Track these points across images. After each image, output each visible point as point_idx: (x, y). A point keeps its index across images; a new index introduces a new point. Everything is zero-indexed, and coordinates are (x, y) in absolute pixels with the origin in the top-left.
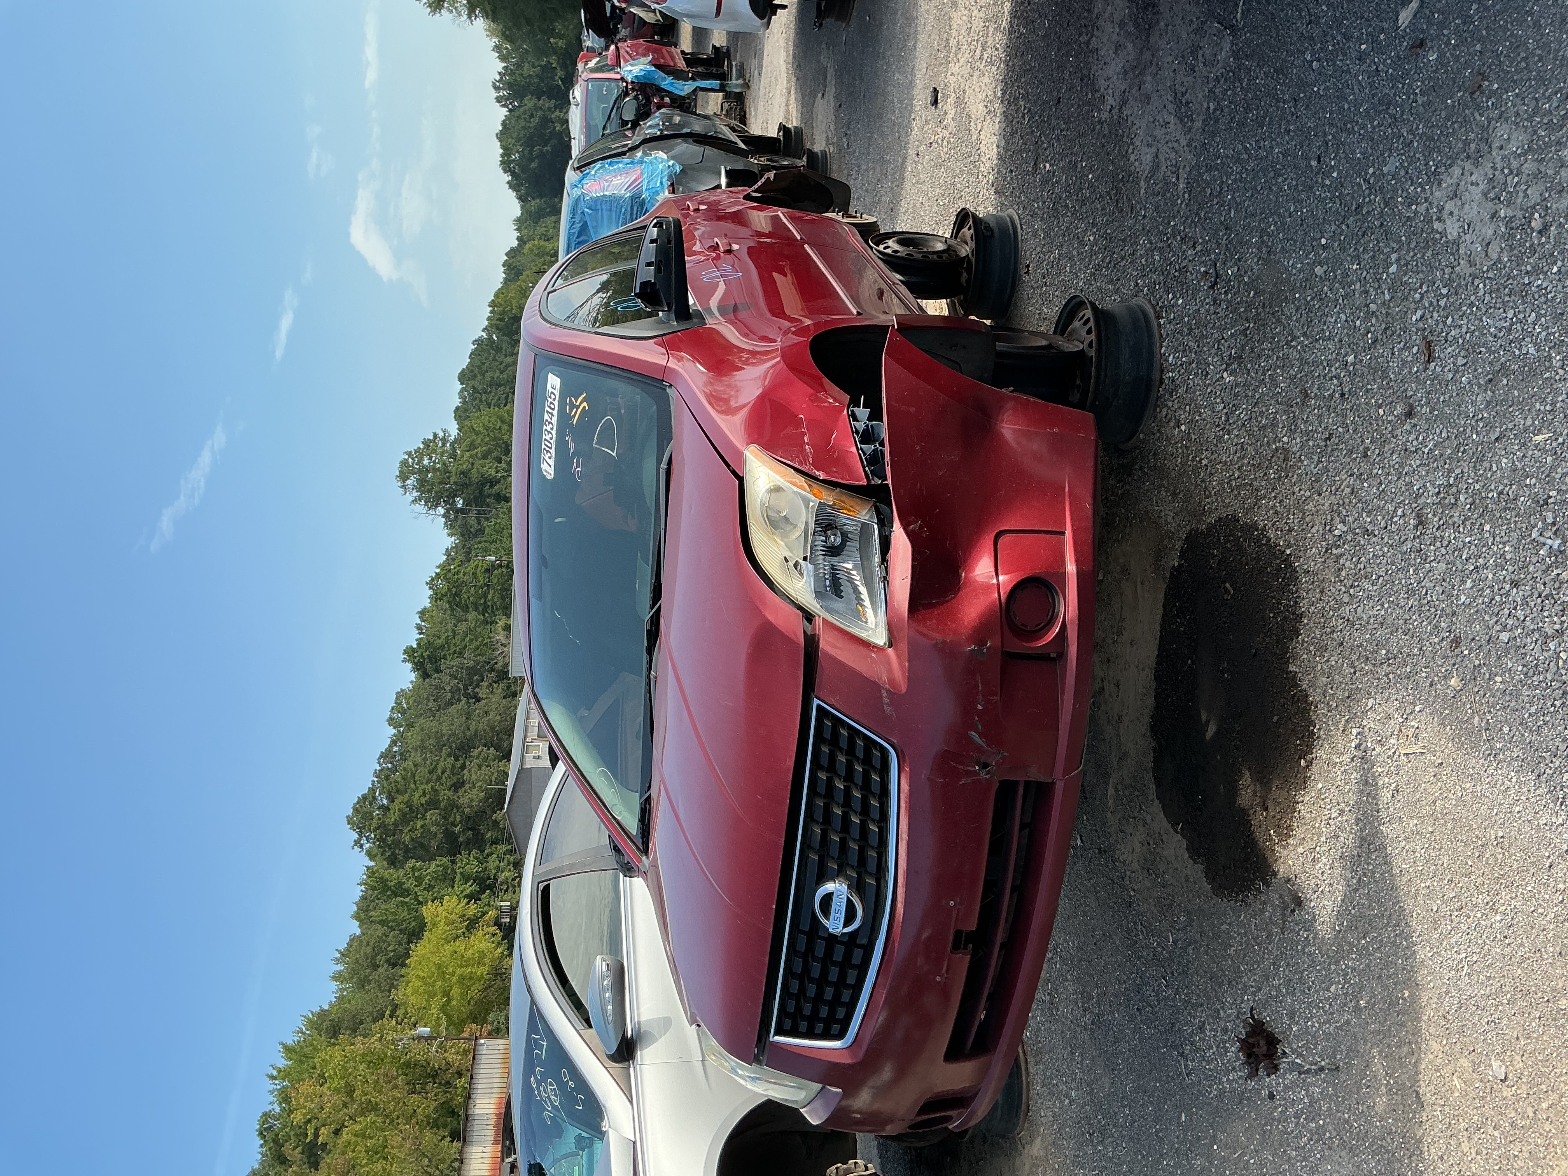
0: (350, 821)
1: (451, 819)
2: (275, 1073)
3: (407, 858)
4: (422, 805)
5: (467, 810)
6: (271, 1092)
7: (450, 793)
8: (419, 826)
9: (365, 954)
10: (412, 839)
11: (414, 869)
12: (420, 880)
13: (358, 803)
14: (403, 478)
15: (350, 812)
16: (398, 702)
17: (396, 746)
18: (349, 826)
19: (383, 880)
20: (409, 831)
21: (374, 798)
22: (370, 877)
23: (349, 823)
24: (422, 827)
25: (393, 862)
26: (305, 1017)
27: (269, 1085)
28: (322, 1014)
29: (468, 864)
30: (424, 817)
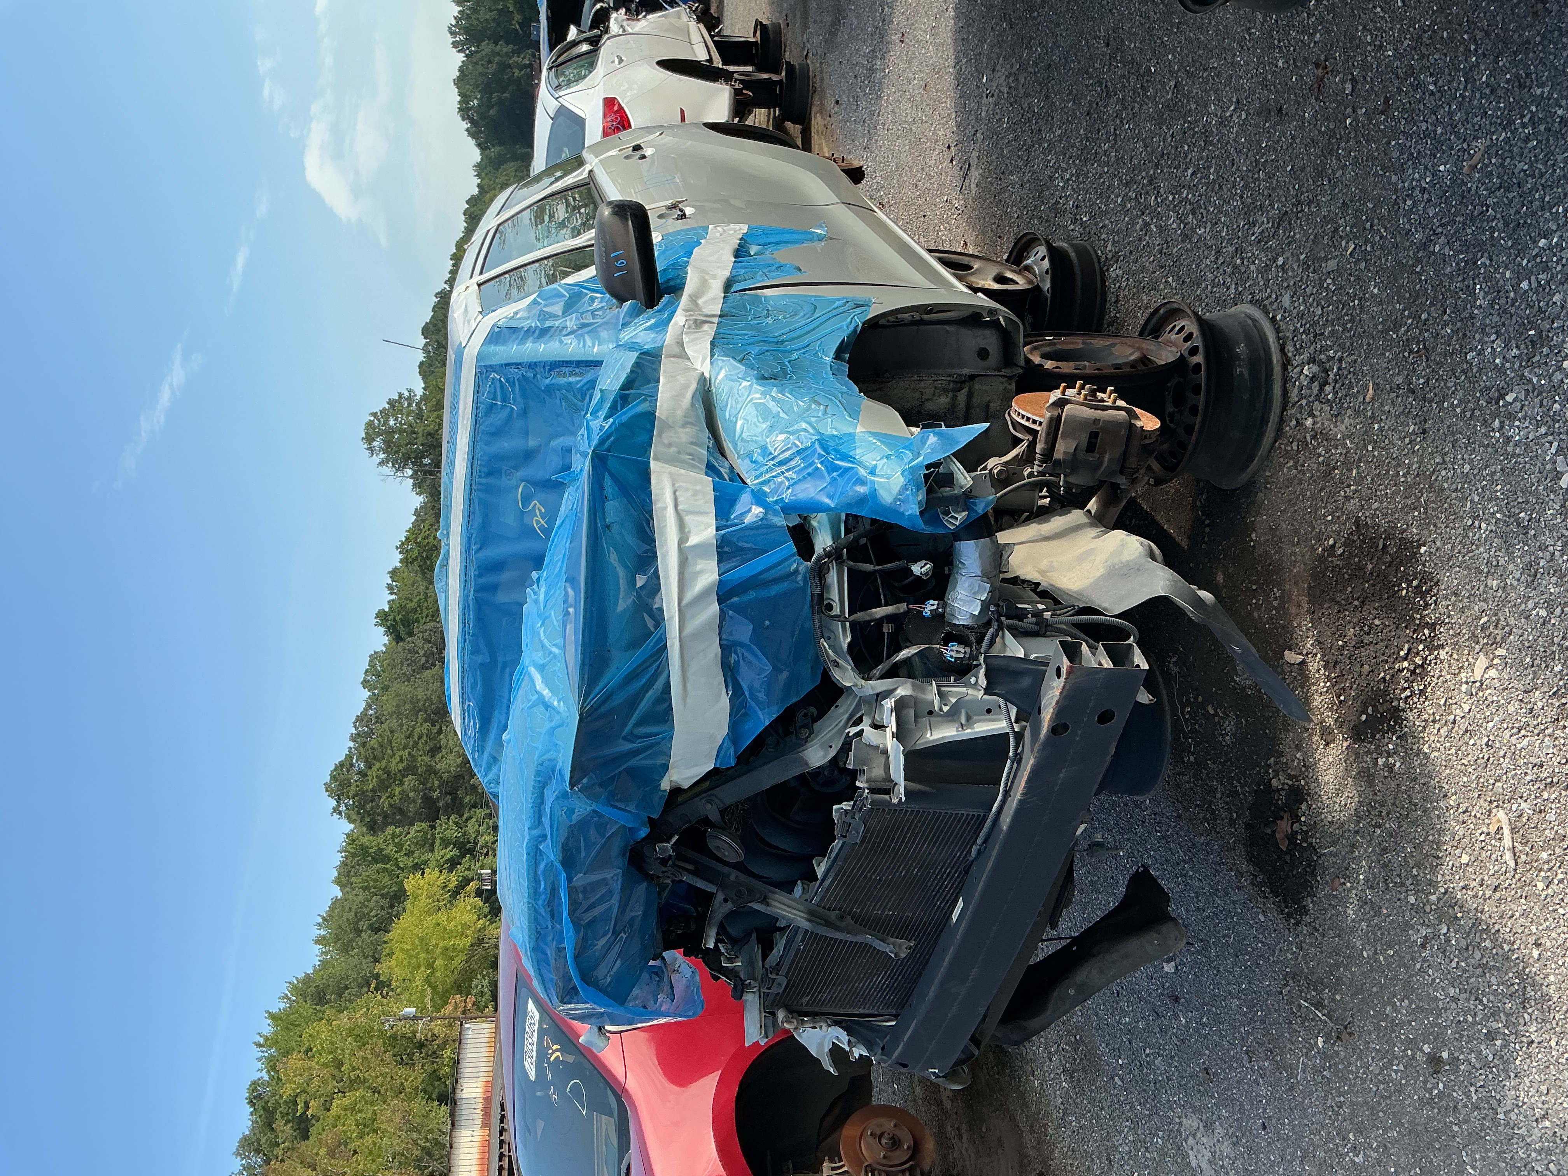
0: (328, 788)
1: (429, 785)
2: (262, 1041)
3: (386, 824)
4: (400, 771)
5: (445, 776)
6: (259, 1059)
7: (427, 759)
8: (397, 793)
9: (348, 919)
10: (391, 805)
11: (393, 836)
12: (399, 846)
13: (335, 770)
14: (369, 438)
15: (328, 779)
16: (372, 664)
17: (371, 709)
18: (327, 794)
19: (363, 847)
20: (388, 797)
21: (352, 765)
22: (350, 844)
23: (327, 790)
24: (399, 793)
25: (373, 828)
26: (290, 983)
27: (257, 1052)
28: (307, 980)
29: (447, 829)
30: (402, 783)
